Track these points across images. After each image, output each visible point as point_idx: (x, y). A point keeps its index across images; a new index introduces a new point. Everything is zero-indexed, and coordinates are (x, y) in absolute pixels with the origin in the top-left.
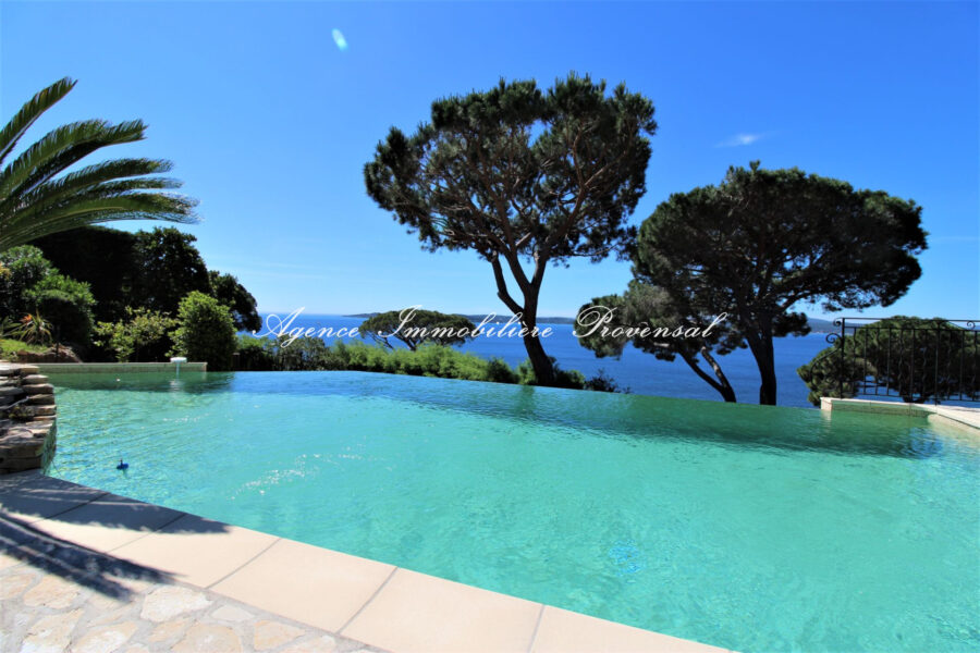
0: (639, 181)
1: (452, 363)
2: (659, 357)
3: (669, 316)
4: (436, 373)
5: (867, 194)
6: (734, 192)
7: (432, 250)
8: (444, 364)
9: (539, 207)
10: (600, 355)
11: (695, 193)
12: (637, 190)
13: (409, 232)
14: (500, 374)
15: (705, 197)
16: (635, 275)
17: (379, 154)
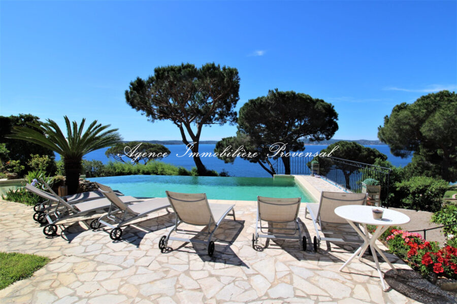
0: (236, 95)
1: (163, 169)
2: (251, 162)
3: (252, 145)
4: (157, 174)
5: (318, 100)
6: (272, 100)
7: (153, 121)
8: (160, 170)
9: (198, 103)
10: (226, 162)
11: (258, 99)
12: (237, 98)
13: (142, 114)
14: (183, 173)
15: (261, 101)
16: (239, 129)
17: (131, 86)
